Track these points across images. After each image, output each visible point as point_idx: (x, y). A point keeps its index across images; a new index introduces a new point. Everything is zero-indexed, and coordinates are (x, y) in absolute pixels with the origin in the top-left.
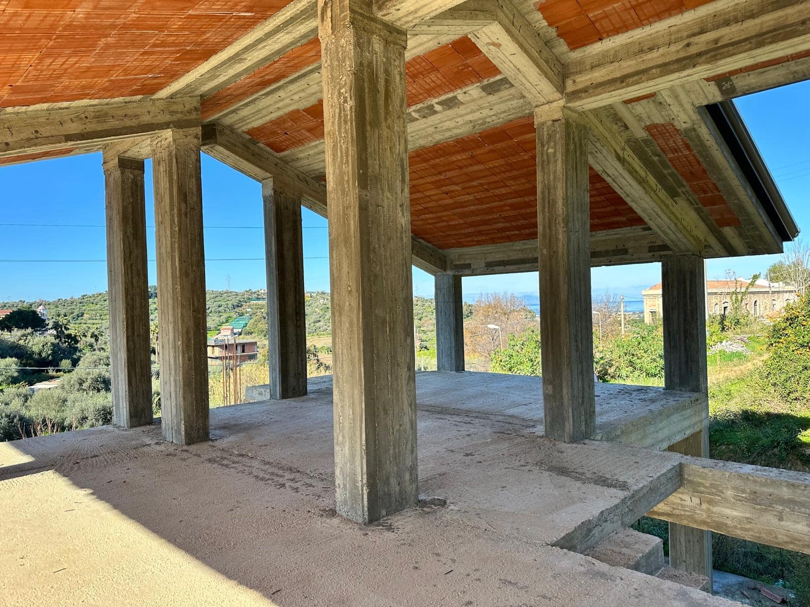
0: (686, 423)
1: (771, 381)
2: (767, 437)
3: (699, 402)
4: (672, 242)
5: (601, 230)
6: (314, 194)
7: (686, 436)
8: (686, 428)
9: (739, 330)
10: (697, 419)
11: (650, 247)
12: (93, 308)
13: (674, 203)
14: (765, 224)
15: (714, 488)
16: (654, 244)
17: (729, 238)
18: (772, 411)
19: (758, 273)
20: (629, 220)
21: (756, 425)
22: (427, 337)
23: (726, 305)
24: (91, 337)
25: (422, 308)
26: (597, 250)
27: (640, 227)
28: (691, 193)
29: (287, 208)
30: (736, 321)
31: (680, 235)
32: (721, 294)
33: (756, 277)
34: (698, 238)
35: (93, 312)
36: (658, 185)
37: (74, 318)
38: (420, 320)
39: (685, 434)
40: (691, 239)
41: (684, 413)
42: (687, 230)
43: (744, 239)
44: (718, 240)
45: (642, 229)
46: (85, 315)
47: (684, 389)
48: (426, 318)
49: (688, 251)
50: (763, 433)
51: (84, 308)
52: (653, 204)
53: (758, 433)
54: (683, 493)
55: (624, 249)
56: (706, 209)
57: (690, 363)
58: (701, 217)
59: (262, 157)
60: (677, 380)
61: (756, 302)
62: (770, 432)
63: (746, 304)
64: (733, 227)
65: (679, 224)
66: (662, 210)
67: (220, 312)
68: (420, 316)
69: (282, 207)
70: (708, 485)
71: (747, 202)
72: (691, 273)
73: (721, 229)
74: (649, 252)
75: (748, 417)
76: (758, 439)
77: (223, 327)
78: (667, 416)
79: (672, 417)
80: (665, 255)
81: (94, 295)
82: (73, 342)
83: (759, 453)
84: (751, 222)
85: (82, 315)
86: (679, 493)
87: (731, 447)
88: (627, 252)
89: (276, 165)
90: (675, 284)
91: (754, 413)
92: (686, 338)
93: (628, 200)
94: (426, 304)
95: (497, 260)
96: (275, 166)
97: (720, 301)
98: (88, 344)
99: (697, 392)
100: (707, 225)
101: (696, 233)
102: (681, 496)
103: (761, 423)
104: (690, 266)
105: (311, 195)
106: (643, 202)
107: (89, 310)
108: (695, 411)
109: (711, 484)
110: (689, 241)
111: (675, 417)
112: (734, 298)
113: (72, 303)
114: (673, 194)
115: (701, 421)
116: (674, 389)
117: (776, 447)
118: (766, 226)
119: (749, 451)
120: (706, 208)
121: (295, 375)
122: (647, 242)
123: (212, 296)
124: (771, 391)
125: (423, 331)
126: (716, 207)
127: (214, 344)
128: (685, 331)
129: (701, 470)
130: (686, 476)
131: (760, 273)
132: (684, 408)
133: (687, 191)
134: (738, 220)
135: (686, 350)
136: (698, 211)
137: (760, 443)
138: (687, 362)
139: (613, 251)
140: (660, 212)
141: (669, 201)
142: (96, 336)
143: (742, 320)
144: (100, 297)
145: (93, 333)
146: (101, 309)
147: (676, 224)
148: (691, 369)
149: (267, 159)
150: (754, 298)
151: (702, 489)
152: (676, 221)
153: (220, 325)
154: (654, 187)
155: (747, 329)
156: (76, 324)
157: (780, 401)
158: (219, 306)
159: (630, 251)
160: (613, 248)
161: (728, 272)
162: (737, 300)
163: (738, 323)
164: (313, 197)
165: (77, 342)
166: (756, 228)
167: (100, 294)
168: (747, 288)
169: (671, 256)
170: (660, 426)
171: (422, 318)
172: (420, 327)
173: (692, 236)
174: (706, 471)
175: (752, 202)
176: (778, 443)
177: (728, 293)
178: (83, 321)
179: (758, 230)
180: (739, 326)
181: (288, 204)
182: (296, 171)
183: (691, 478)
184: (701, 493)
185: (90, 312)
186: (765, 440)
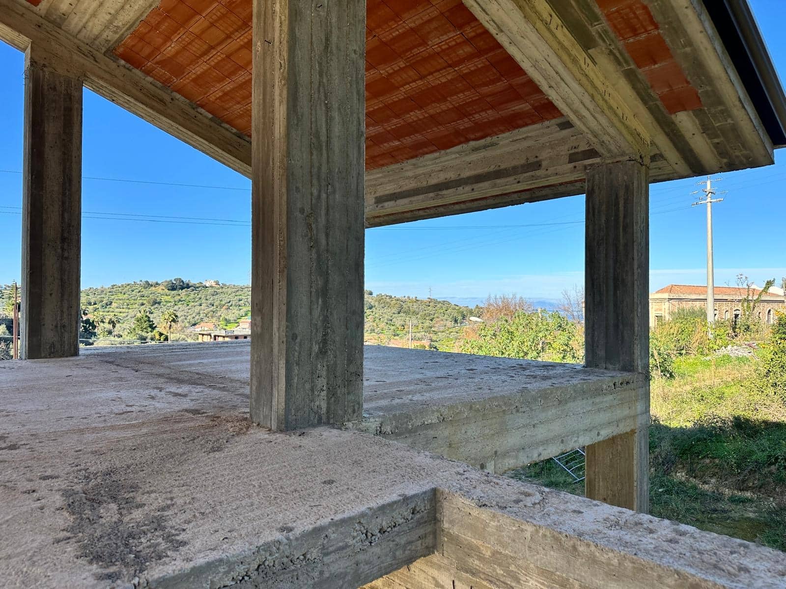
0: (603, 417)
1: (771, 381)
2: (763, 451)
3: (631, 386)
4: (595, 136)
5: (503, 132)
6: (107, 76)
7: (601, 438)
8: (602, 426)
9: (748, 336)
10: (626, 412)
11: (571, 155)
12: (120, 298)
13: (588, 61)
14: (740, 100)
15: (500, 565)
16: (576, 150)
17: (688, 136)
18: (771, 418)
19: (772, 280)
20: (535, 108)
21: (748, 435)
22: (437, 338)
23: (737, 312)
24: (109, 323)
25: (434, 309)
26: (502, 167)
27: (554, 121)
28: (613, 35)
29: (55, 89)
30: (746, 327)
31: (603, 121)
32: (732, 301)
33: (769, 284)
34: (639, 135)
35: (121, 302)
36: (553, 14)
37: (103, 306)
38: (432, 320)
39: (598, 434)
40: (624, 132)
41: (597, 400)
42: (616, 114)
43: (710, 138)
44: (672, 140)
45: (557, 125)
46: (113, 303)
47: (611, 367)
48: (437, 319)
49: (623, 154)
50: (757, 445)
51: (113, 297)
52: (544, 47)
53: (752, 445)
54: (439, 567)
55: (537, 162)
56: (642, 73)
57: (621, 327)
58: (638, 94)
59: (13, 11)
60: (602, 353)
61: (769, 311)
62: (767, 444)
63: (759, 313)
64: (691, 113)
65: (598, 97)
66: (565, 66)
67: (240, 306)
68: (432, 316)
69: (46, 88)
70: (488, 554)
71: (706, 49)
72: (627, 188)
73: (673, 116)
74: (570, 162)
75: (741, 425)
76: (751, 453)
77: (242, 320)
78: (560, 402)
79: (571, 405)
80: (591, 165)
81: (122, 285)
82: (91, 328)
83: (751, 470)
84: (718, 99)
85: (111, 303)
86: (432, 565)
87: (717, 461)
88: (540, 165)
89: (39, 26)
90: (604, 207)
91: (747, 420)
92: (616, 288)
93: (502, 39)
94: (438, 306)
95: (387, 192)
96: (37, 28)
97: (731, 309)
98: (106, 329)
99: (629, 371)
100: (650, 109)
101: (634, 124)
102: (435, 573)
103: (756, 432)
104: (626, 177)
105: (102, 78)
106: (526, 42)
107: (117, 300)
108: (621, 399)
109: (495, 553)
110: (621, 134)
111: (579, 406)
112: (745, 304)
113: (102, 291)
114: (586, 42)
115: (634, 417)
116: (597, 366)
117: (774, 464)
118: (744, 107)
119: (738, 467)
120: (643, 69)
121: (56, 327)
122: (566, 147)
123: (234, 290)
124: (770, 394)
125: (434, 331)
126: (656, 66)
127: (224, 335)
128: (616, 279)
129: (475, 512)
130: (446, 525)
131: (774, 280)
132: (599, 392)
133: (605, 32)
134: (696, 93)
135: (615, 305)
136: (630, 76)
137: (754, 457)
138: (616, 326)
139: (523, 166)
140: (560, 68)
141: (581, 55)
142: (113, 322)
143: (752, 326)
144: (128, 287)
145: (111, 319)
146: (128, 299)
147: (592, 97)
148: (623, 337)
149: (22, 15)
150: (768, 307)
151: (476, 563)
152: (592, 91)
153: (239, 318)
154: (545, 16)
155: (757, 336)
156: (104, 312)
157: (781, 405)
158: (240, 300)
159: (544, 164)
160: (523, 161)
161: (740, 277)
162: (748, 307)
163: (748, 329)
164: (106, 80)
165: (94, 327)
166: (726, 113)
167: (129, 285)
168: (760, 295)
169: (599, 165)
170: (542, 416)
171: (433, 318)
172: (431, 328)
173: (627, 127)
174: (485, 515)
175: (715, 49)
176: (777, 459)
177: (739, 301)
178: (111, 310)
179: (730, 116)
180: (749, 333)
181: (57, 83)
182: (76, 41)
183: (455, 531)
184: (473, 574)
185: (118, 301)
186: (760, 454)
